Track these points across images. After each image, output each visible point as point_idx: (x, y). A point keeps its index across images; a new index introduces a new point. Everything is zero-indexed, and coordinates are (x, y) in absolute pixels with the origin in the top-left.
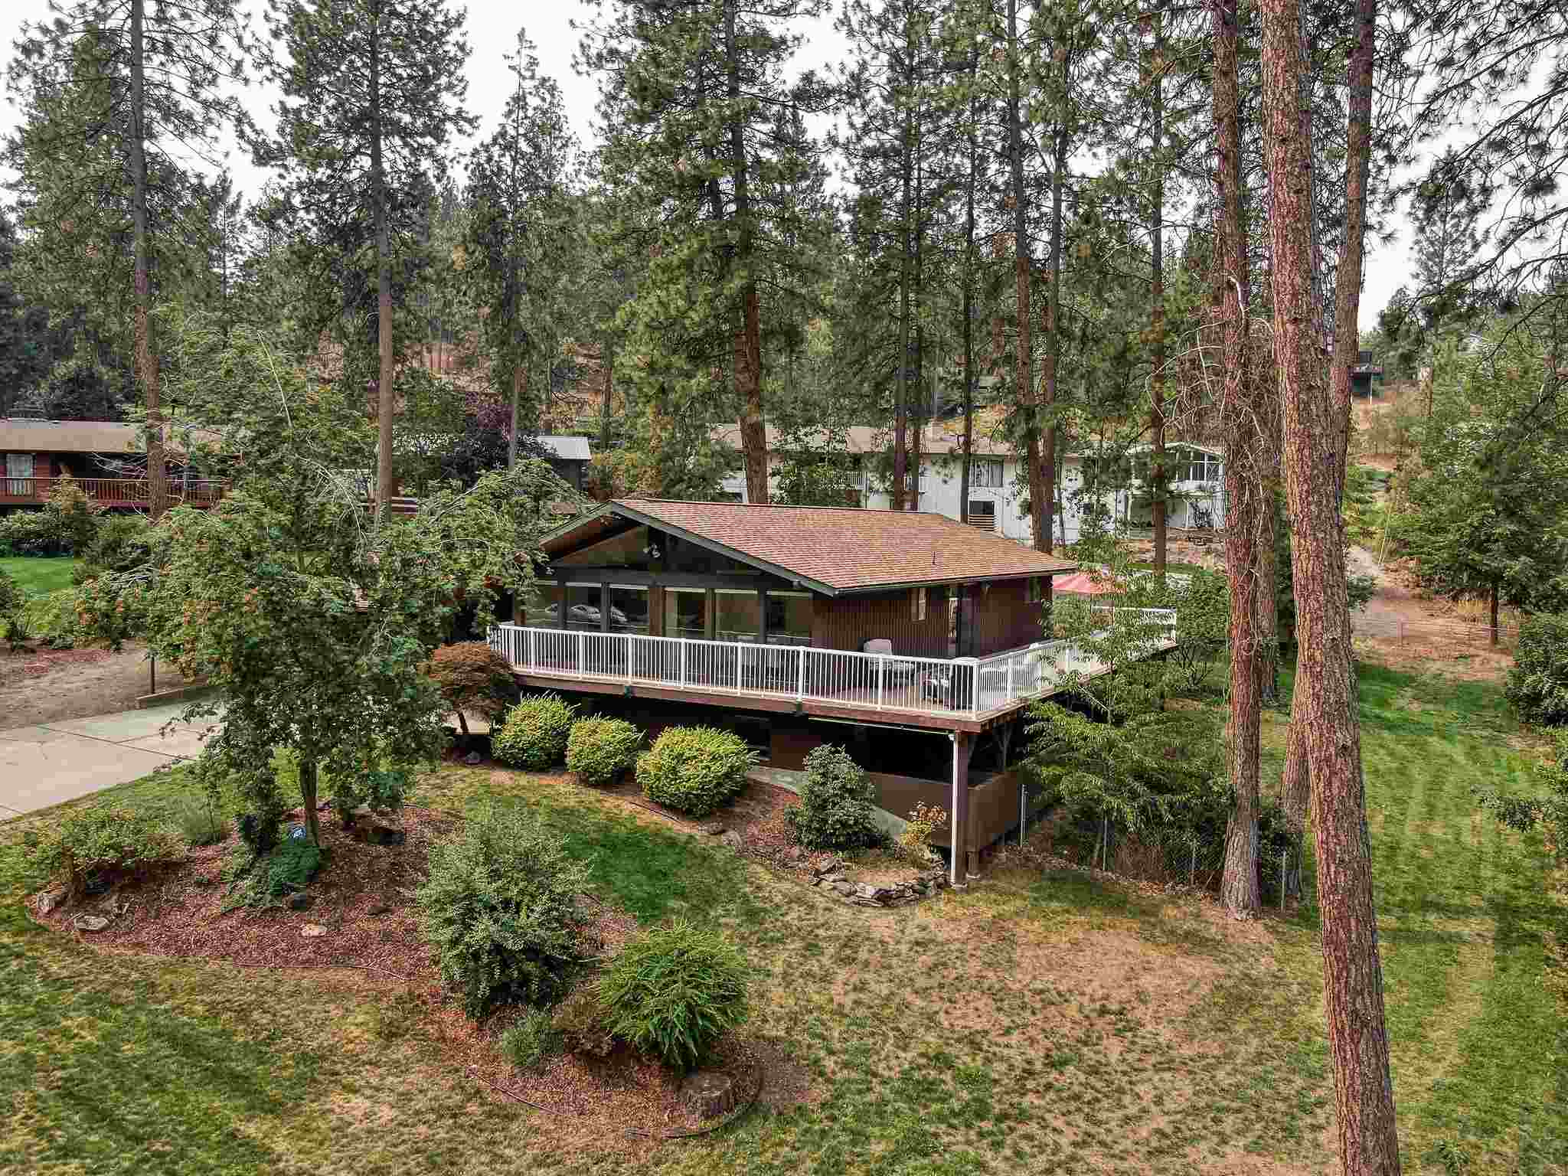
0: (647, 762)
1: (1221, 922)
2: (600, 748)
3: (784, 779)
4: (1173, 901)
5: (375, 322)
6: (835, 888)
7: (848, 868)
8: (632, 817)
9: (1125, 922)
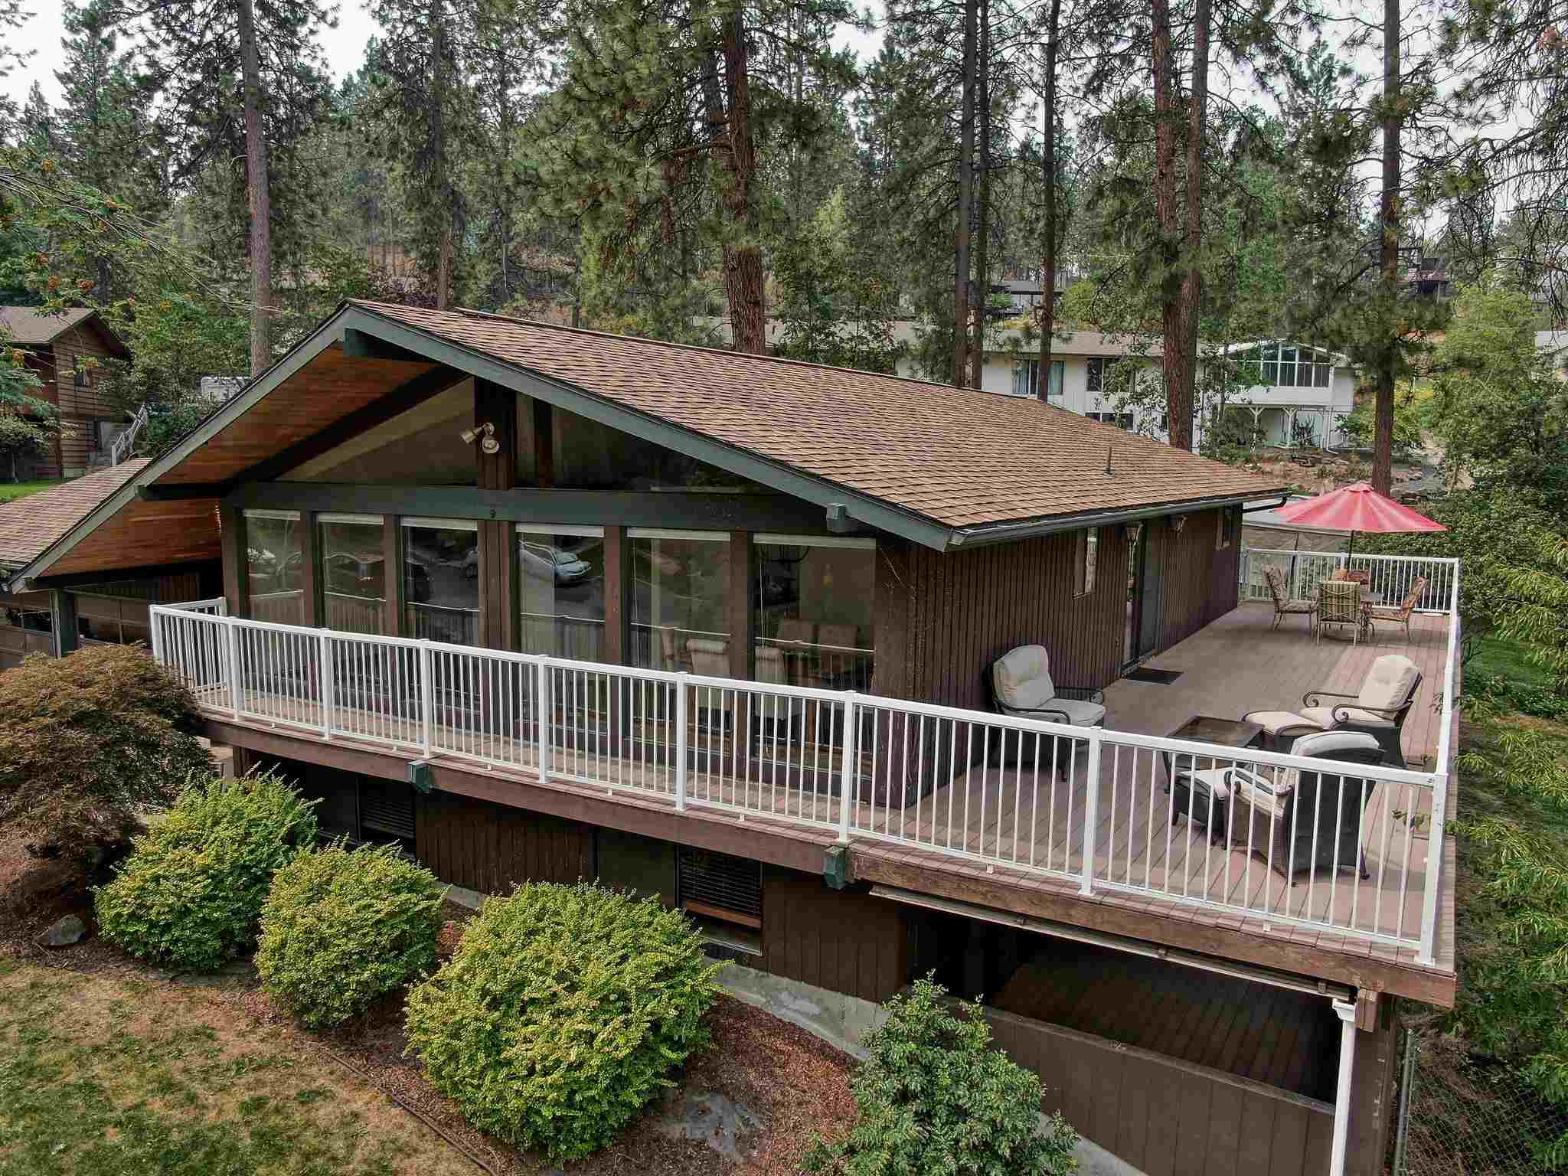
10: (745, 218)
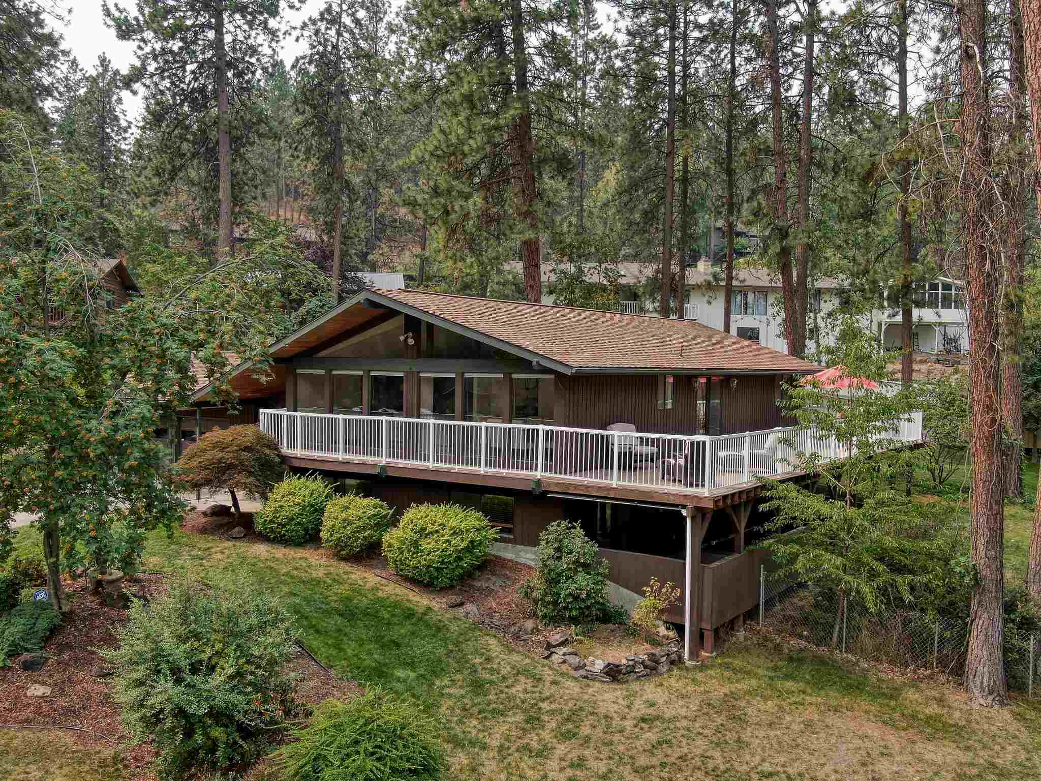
0: (392, 538)
1: (965, 707)
2: (350, 524)
3: (527, 556)
4: (915, 684)
5: (216, 170)
6: (564, 662)
7: (581, 642)
8: (375, 589)
9: (864, 704)
10: (529, 221)
